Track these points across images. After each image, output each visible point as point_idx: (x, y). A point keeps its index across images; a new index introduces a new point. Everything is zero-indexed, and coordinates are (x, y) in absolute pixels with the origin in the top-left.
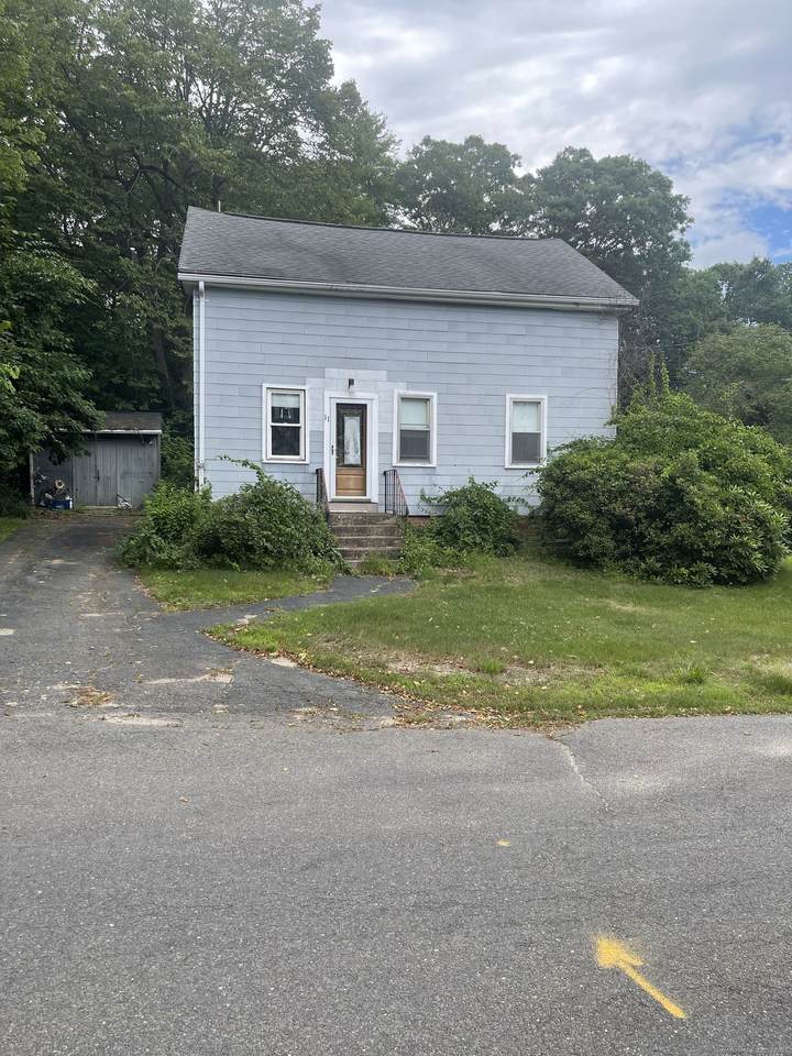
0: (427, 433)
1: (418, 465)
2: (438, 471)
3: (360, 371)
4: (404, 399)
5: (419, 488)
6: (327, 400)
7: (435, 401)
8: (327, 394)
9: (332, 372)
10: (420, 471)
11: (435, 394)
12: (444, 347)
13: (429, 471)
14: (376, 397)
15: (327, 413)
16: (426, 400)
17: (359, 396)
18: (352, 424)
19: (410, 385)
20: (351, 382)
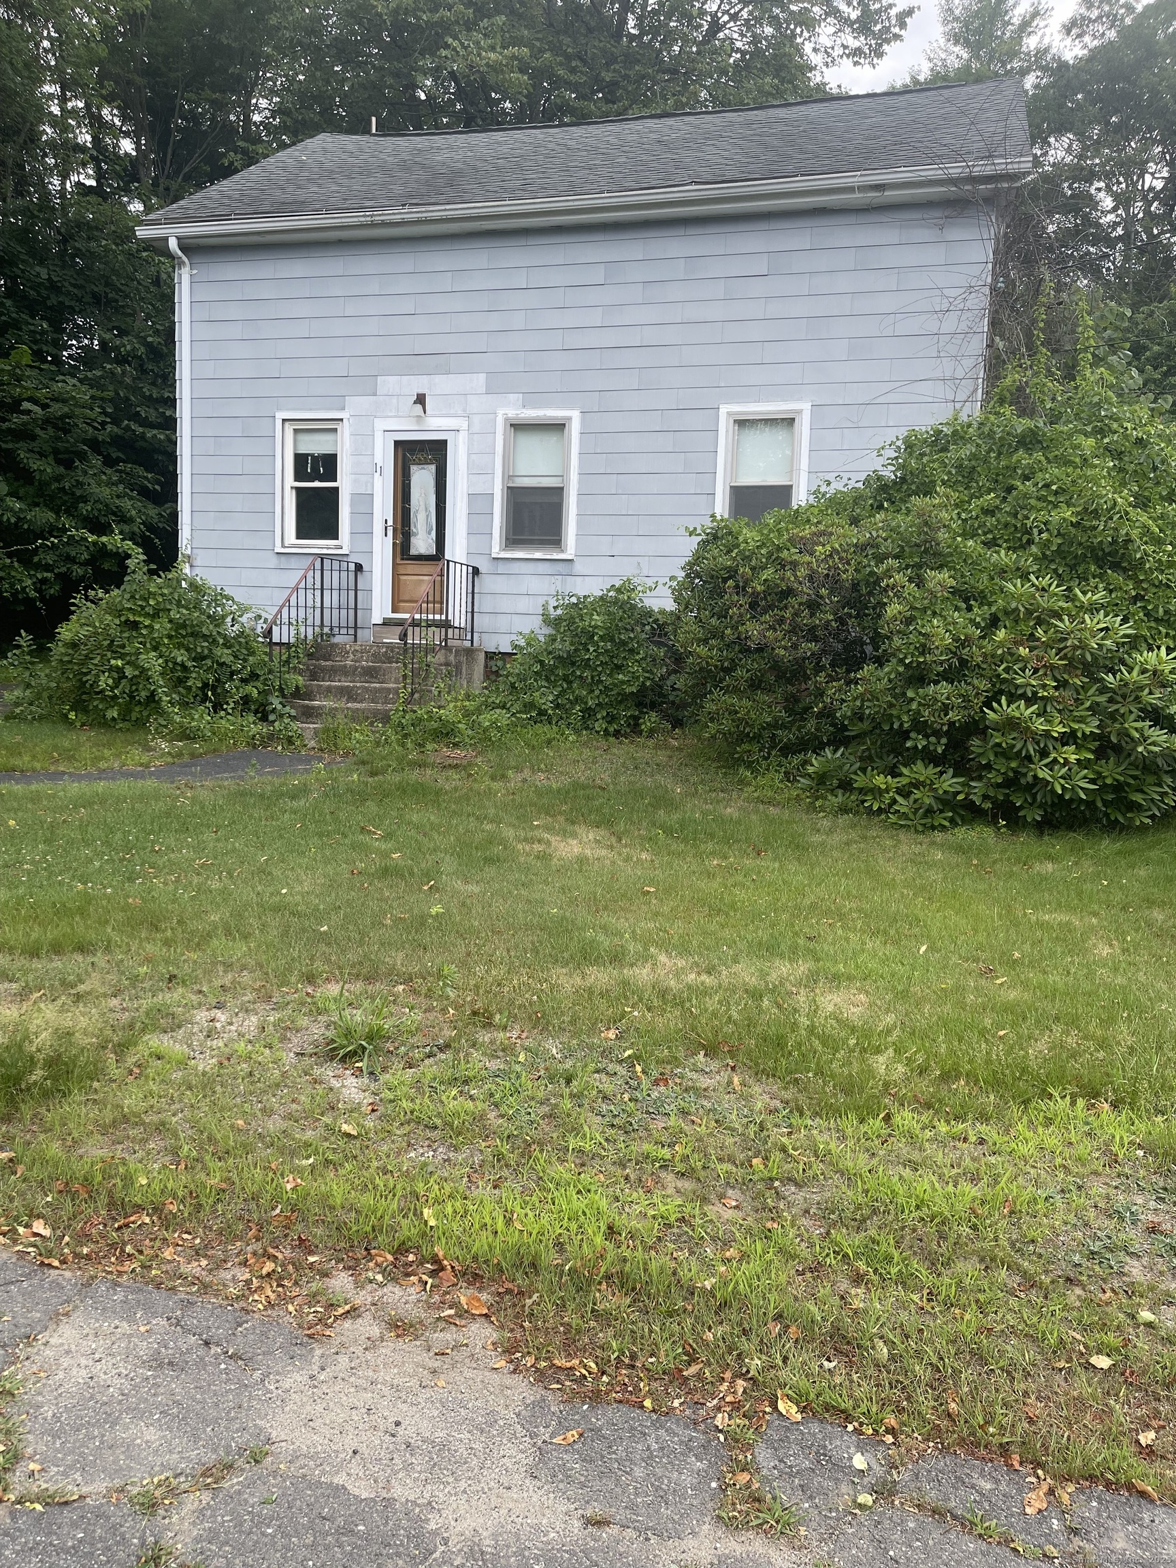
0: (559, 491)
1: (538, 555)
2: (578, 568)
3: (438, 379)
4: (518, 427)
5: (541, 601)
6: (379, 436)
7: (575, 428)
8: (380, 425)
9: (389, 383)
10: (541, 568)
11: (575, 415)
12: (596, 318)
13: (560, 567)
14: (463, 424)
15: (378, 459)
16: (558, 427)
17: (433, 426)
18: (422, 478)
19: (530, 398)
20: (421, 400)
